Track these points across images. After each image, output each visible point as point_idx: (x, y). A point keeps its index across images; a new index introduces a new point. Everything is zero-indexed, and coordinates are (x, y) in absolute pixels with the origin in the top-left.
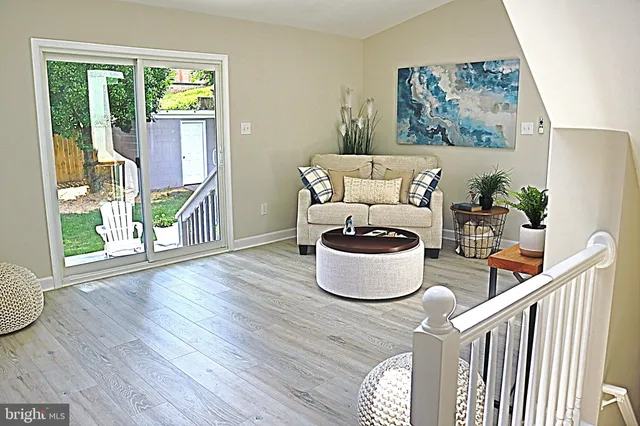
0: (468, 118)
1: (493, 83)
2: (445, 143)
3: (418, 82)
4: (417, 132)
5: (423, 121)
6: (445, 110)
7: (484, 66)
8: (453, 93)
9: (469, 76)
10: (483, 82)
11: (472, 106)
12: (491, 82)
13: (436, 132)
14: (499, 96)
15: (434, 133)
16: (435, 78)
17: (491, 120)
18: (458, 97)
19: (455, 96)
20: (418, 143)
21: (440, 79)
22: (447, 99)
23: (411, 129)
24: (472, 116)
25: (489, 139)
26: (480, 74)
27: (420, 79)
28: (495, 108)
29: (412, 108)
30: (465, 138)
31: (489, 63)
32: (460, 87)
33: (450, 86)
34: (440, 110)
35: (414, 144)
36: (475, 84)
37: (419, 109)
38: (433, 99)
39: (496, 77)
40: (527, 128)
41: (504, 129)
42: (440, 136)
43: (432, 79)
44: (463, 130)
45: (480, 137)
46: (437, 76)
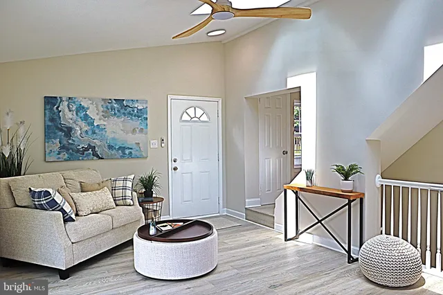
0: (113, 139)
1: (132, 115)
2: (95, 158)
3: (67, 110)
4: (68, 150)
5: (74, 141)
6: (94, 133)
7: (124, 102)
8: (100, 119)
9: (113, 108)
10: (124, 113)
11: (116, 129)
12: (129, 113)
13: (87, 149)
14: (136, 123)
15: (85, 150)
16: (83, 108)
17: (131, 140)
18: (105, 123)
19: (102, 122)
20: (69, 160)
21: (88, 108)
22: (95, 124)
23: (62, 148)
24: (117, 136)
25: (131, 153)
26: (121, 107)
27: (69, 107)
28: (134, 131)
29: (61, 130)
30: (113, 153)
31: (128, 101)
32: (105, 116)
33: (97, 114)
34: (90, 133)
35: (66, 160)
36: (118, 114)
37: (68, 132)
38: (83, 124)
39: (133, 111)
40: (155, 144)
41: (141, 145)
42: (91, 152)
43: (81, 108)
44: (110, 147)
45: (124, 152)
46: (86, 106)
